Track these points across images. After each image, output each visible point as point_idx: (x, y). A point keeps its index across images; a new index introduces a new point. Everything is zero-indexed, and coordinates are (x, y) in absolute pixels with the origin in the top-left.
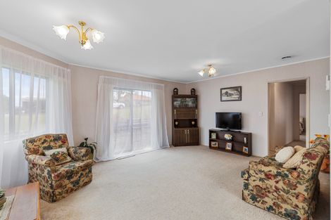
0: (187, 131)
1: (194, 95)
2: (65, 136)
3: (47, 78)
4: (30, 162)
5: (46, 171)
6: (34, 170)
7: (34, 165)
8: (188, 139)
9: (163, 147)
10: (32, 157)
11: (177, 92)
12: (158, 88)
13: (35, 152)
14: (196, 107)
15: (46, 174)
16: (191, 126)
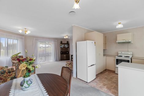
0: (65, 55)
1: (68, 43)
2: (22, 56)
3: (17, 40)
4: (13, 62)
5: (17, 64)
6: (14, 64)
7: (14, 63)
8: (65, 58)
9: (56, 60)
10: (13, 61)
11: (62, 42)
12: (54, 41)
13: (14, 60)
14: (69, 47)
15: (17, 65)
16: (67, 54)
